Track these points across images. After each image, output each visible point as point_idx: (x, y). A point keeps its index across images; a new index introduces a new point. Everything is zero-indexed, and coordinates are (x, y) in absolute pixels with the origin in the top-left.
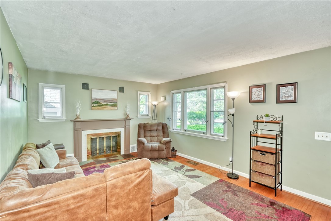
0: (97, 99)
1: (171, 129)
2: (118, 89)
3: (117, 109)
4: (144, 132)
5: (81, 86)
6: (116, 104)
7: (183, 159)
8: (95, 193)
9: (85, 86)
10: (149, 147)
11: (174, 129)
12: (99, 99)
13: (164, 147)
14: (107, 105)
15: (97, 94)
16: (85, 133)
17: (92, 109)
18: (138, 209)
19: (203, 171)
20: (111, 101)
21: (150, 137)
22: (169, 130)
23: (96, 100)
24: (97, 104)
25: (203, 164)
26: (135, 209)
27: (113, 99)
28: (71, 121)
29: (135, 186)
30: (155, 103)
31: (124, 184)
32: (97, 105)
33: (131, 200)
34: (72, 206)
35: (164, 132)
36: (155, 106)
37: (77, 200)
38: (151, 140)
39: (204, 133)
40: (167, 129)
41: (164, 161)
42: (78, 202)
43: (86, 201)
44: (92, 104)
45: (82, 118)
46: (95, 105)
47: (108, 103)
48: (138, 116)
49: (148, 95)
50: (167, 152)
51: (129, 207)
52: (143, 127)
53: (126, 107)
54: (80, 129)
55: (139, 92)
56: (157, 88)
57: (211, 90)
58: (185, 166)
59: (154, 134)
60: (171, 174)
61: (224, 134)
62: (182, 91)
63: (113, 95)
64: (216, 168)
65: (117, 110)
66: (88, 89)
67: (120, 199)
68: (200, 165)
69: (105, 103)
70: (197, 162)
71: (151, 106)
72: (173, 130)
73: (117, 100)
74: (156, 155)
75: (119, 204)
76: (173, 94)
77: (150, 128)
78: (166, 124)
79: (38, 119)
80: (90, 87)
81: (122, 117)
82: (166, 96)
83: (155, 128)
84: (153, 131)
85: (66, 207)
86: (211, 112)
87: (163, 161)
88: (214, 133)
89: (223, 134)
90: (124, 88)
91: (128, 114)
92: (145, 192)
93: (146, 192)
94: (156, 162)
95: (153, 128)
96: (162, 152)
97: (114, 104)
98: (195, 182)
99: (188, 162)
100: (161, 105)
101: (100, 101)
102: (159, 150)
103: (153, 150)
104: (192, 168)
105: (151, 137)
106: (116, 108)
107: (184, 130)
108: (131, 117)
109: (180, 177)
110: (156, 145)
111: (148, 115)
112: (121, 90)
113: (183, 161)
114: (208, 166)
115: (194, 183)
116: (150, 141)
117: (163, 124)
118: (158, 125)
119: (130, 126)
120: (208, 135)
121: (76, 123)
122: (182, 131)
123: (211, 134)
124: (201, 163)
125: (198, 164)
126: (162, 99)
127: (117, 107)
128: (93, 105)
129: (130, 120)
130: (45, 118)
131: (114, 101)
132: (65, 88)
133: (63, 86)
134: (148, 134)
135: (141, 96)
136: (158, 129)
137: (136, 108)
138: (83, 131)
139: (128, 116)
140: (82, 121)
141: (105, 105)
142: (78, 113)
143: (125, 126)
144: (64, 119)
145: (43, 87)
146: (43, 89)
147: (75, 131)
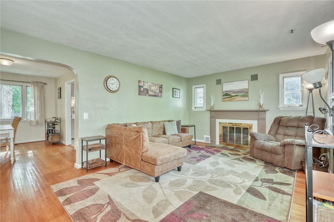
0: (227, 91)
2: (250, 78)
4: (279, 128)
5: (215, 82)
6: (247, 94)
9: (219, 82)
10: (259, 144)
12: (229, 91)
13: (280, 150)
14: (237, 96)
15: (228, 87)
17: (223, 101)
20: (241, 91)
21: (285, 135)
23: (226, 93)
24: (227, 95)
27: (243, 89)
28: (208, 110)
32: (227, 97)
36: (311, 90)
45: (216, 108)
46: (225, 97)
47: (238, 94)
48: (281, 106)
50: (286, 159)
52: (279, 121)
53: (260, 97)
54: (215, 117)
55: (281, 75)
58: (290, 186)
59: (292, 132)
63: (243, 85)
66: (221, 84)
69: (235, 95)
73: (248, 89)
77: (287, 124)
80: (222, 82)
81: (256, 108)
83: (295, 124)
84: (291, 128)
90: (257, 74)
91: (261, 104)
95: (291, 124)
96: (276, 155)
97: (245, 93)
101: (229, 93)
104: (288, 192)
106: (247, 99)
108: (265, 108)
109: (241, 184)
111: (301, 106)
112: (254, 78)
117: (314, 119)
119: (265, 119)
121: (211, 112)
128: (224, 97)
129: (266, 111)
130: (195, 108)
131: (244, 91)
132: (205, 86)
133: (204, 85)
134: (281, 131)
135: (285, 80)
136: (300, 126)
137: (277, 97)
138: (217, 120)
139: (260, 106)
140: (215, 111)
141: (234, 96)
142: (212, 104)
143: (258, 118)
144: (205, 108)
145: (195, 88)
146: (195, 89)
147: (211, 118)
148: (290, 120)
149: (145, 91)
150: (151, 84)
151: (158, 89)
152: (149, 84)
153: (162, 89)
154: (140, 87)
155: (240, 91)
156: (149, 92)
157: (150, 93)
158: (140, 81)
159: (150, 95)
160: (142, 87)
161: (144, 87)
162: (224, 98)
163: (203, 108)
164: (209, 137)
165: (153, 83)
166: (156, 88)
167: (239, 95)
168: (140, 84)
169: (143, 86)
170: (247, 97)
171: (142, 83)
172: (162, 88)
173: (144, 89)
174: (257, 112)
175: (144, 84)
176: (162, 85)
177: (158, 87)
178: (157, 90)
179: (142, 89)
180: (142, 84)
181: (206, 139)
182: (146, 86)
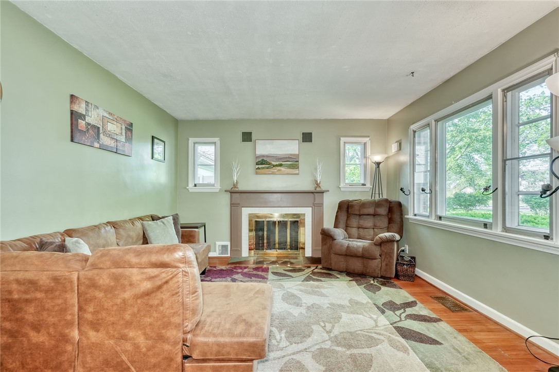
0: (264, 156)
1: (409, 215)
2: (300, 137)
3: (298, 172)
4: (348, 217)
5: (240, 137)
6: (297, 163)
7: (431, 289)
8: (53, 284)
9: (247, 137)
10: (342, 246)
11: (415, 215)
12: (268, 156)
13: (377, 251)
14: (281, 165)
15: (265, 148)
16: (246, 212)
17: (257, 173)
18: (144, 350)
19: (460, 331)
20: (288, 158)
21: (359, 228)
22: (406, 216)
23: (262, 158)
24: (263, 163)
25: (481, 314)
26: (137, 347)
27: (291, 154)
28: (226, 191)
29: (137, 297)
30: (378, 158)
31: (112, 284)
32: (263, 166)
33: (128, 324)
34: (16, 296)
35: (390, 221)
36: (378, 164)
37: (23, 288)
38: (359, 234)
39: (485, 226)
40: (399, 214)
41: (376, 283)
42: (26, 292)
43: (39, 295)
44: (257, 164)
45: (241, 187)
46: (260, 166)
47: (282, 163)
48: (342, 185)
49: (365, 144)
50: (384, 264)
51: (124, 337)
52: (346, 207)
53: (316, 169)
54: (239, 204)
55: (343, 140)
56: (384, 126)
57: (505, 96)
58: (419, 304)
59: (368, 222)
60: (360, 314)
61: (551, 229)
62: (431, 119)
63: (291, 147)
64: (519, 337)
65: (298, 174)
66: (251, 141)
67: (104, 314)
68: (471, 313)
69: (278, 163)
70: (466, 305)
71: (371, 166)
72: (415, 217)
73: (298, 156)
74: (357, 265)
75: (100, 321)
76: (415, 132)
77: (360, 211)
78: (400, 205)
79: (187, 188)
80: (254, 137)
81: (309, 187)
82: (401, 140)
83: (371, 211)
84: (365, 216)
85: (6, 294)
86: (507, 162)
87: (372, 282)
88: (519, 228)
89: (547, 231)
90: (311, 133)
91: (319, 182)
92: (164, 317)
93: (166, 319)
94: (356, 281)
95: (366, 211)
96: (370, 261)
97: (292, 163)
98: (406, 351)
99: (438, 298)
100: (391, 162)
101: (268, 160)
102: (365, 256)
103: (350, 254)
104: (433, 316)
105: (360, 230)
106: (296, 171)
107: (436, 216)
108: (323, 188)
109: (377, 326)
110: (359, 244)
111: (364, 185)
112: (307, 137)
113: (427, 293)
114: (496, 323)
115: (400, 355)
116: (356, 235)
117: (390, 202)
118: (378, 204)
119: (323, 204)
120: (498, 230)
121: (232, 194)
122: (433, 219)
123: (505, 229)
124: (476, 311)
125: (466, 310)
126: (394, 147)
127: (297, 169)
128: (257, 166)
129: (323, 192)
130: (195, 185)
131: (293, 158)
132: (219, 142)
133: (216, 140)
134: (354, 222)
135: (347, 146)
136: (378, 213)
137: (338, 170)
138: (243, 209)
139: (318, 185)
140: (241, 193)
141: (277, 166)
142: (235, 178)
143: (314, 204)
144: (218, 187)
145: (194, 143)
146: (194, 146)
147: (231, 207)
148: (363, 205)
149: (91, 131)
150: (106, 114)
151: (124, 131)
152: (102, 112)
153: (132, 133)
154: (75, 116)
155: (286, 158)
156: (101, 135)
157: (105, 140)
158: (77, 98)
159: (103, 148)
160: (82, 117)
161: (88, 119)
162: (258, 168)
163: (213, 185)
164: (228, 243)
165: (110, 114)
166: (120, 128)
167: (284, 164)
168: (76, 108)
169: (84, 116)
170: (296, 168)
171: (83, 105)
172: (131, 131)
173: (89, 124)
174: (311, 194)
175: (87, 110)
176: (132, 124)
177: (124, 127)
178: (121, 133)
179: (82, 124)
180: (81, 108)
181: (220, 248)
182: (93, 118)
